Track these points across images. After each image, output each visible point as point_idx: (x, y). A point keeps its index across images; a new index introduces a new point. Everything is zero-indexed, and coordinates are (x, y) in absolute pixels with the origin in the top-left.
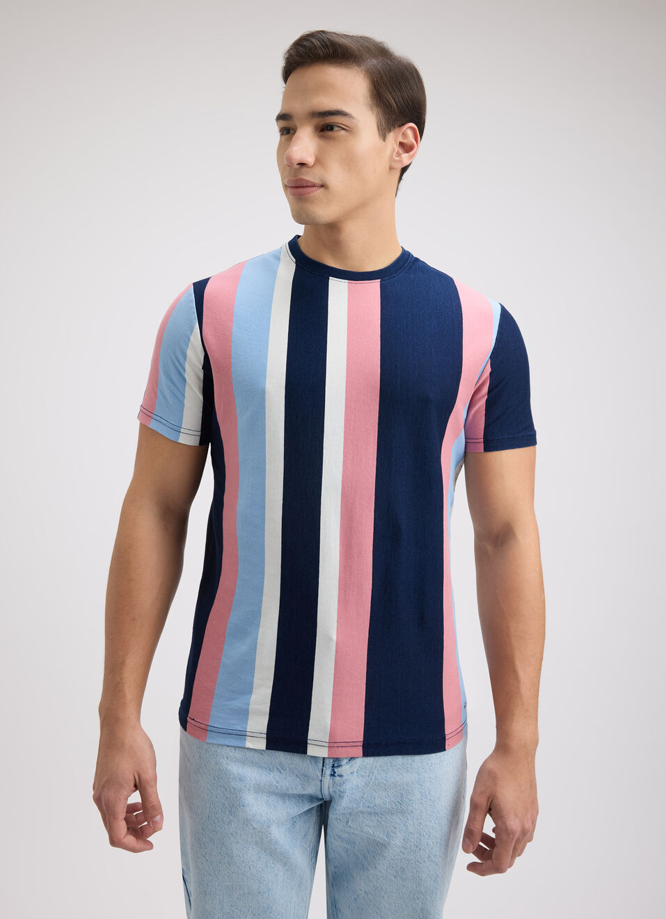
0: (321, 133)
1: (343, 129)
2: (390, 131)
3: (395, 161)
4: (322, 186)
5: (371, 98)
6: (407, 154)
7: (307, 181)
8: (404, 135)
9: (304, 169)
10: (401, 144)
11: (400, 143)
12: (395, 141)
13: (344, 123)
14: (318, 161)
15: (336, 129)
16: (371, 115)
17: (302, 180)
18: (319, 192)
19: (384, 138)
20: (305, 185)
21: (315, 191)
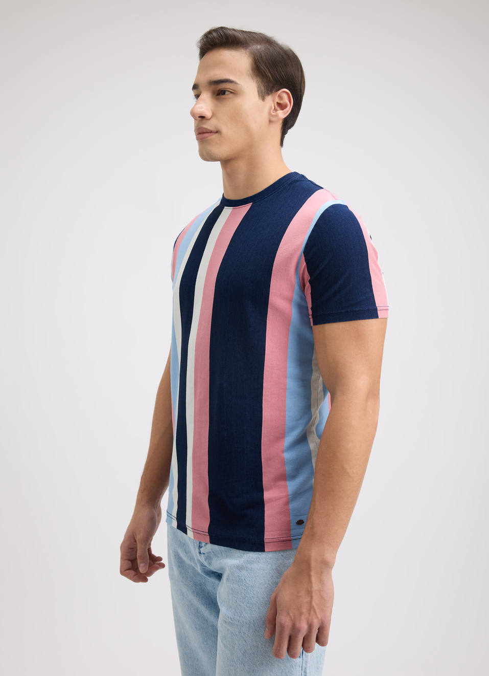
0: (218, 96)
1: (232, 92)
2: (268, 94)
3: (273, 116)
4: (217, 132)
5: (252, 70)
6: (282, 111)
7: (206, 129)
8: (280, 97)
9: (204, 121)
10: (279, 104)
11: (277, 103)
12: (274, 101)
13: (231, 88)
14: (213, 115)
15: (227, 93)
16: (252, 82)
17: (202, 128)
18: (214, 136)
19: (263, 99)
20: (205, 131)
21: (212, 135)
